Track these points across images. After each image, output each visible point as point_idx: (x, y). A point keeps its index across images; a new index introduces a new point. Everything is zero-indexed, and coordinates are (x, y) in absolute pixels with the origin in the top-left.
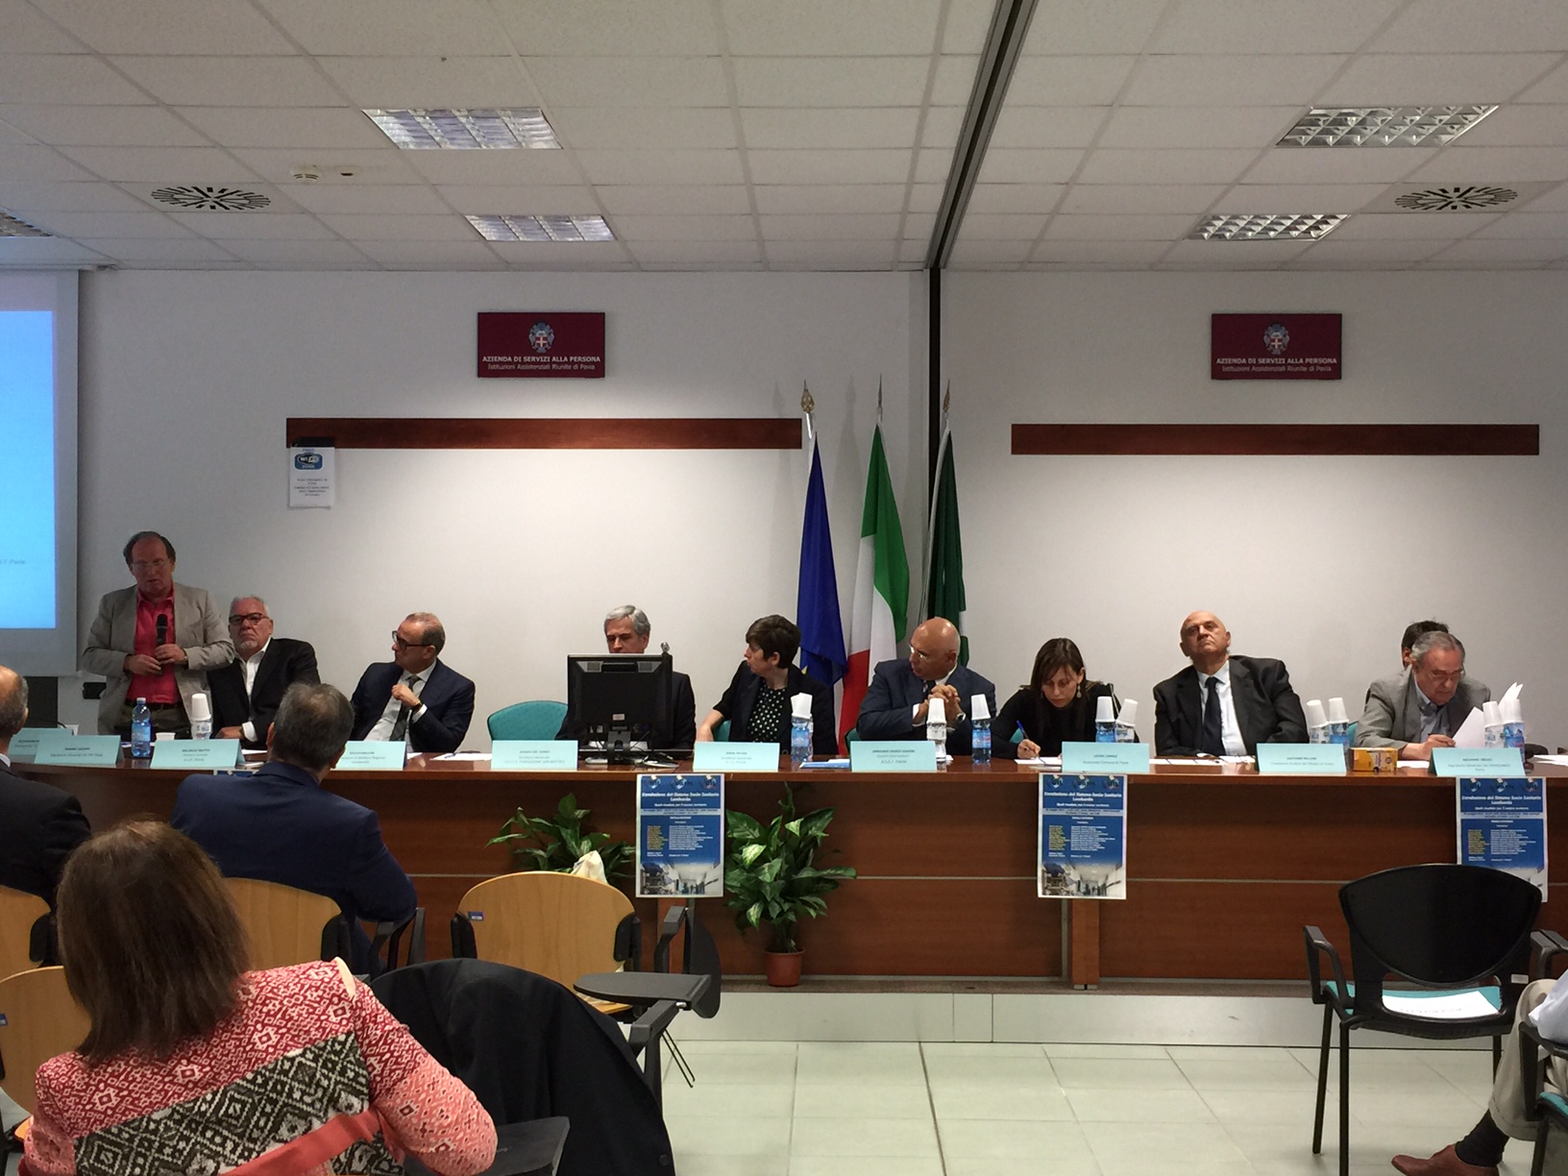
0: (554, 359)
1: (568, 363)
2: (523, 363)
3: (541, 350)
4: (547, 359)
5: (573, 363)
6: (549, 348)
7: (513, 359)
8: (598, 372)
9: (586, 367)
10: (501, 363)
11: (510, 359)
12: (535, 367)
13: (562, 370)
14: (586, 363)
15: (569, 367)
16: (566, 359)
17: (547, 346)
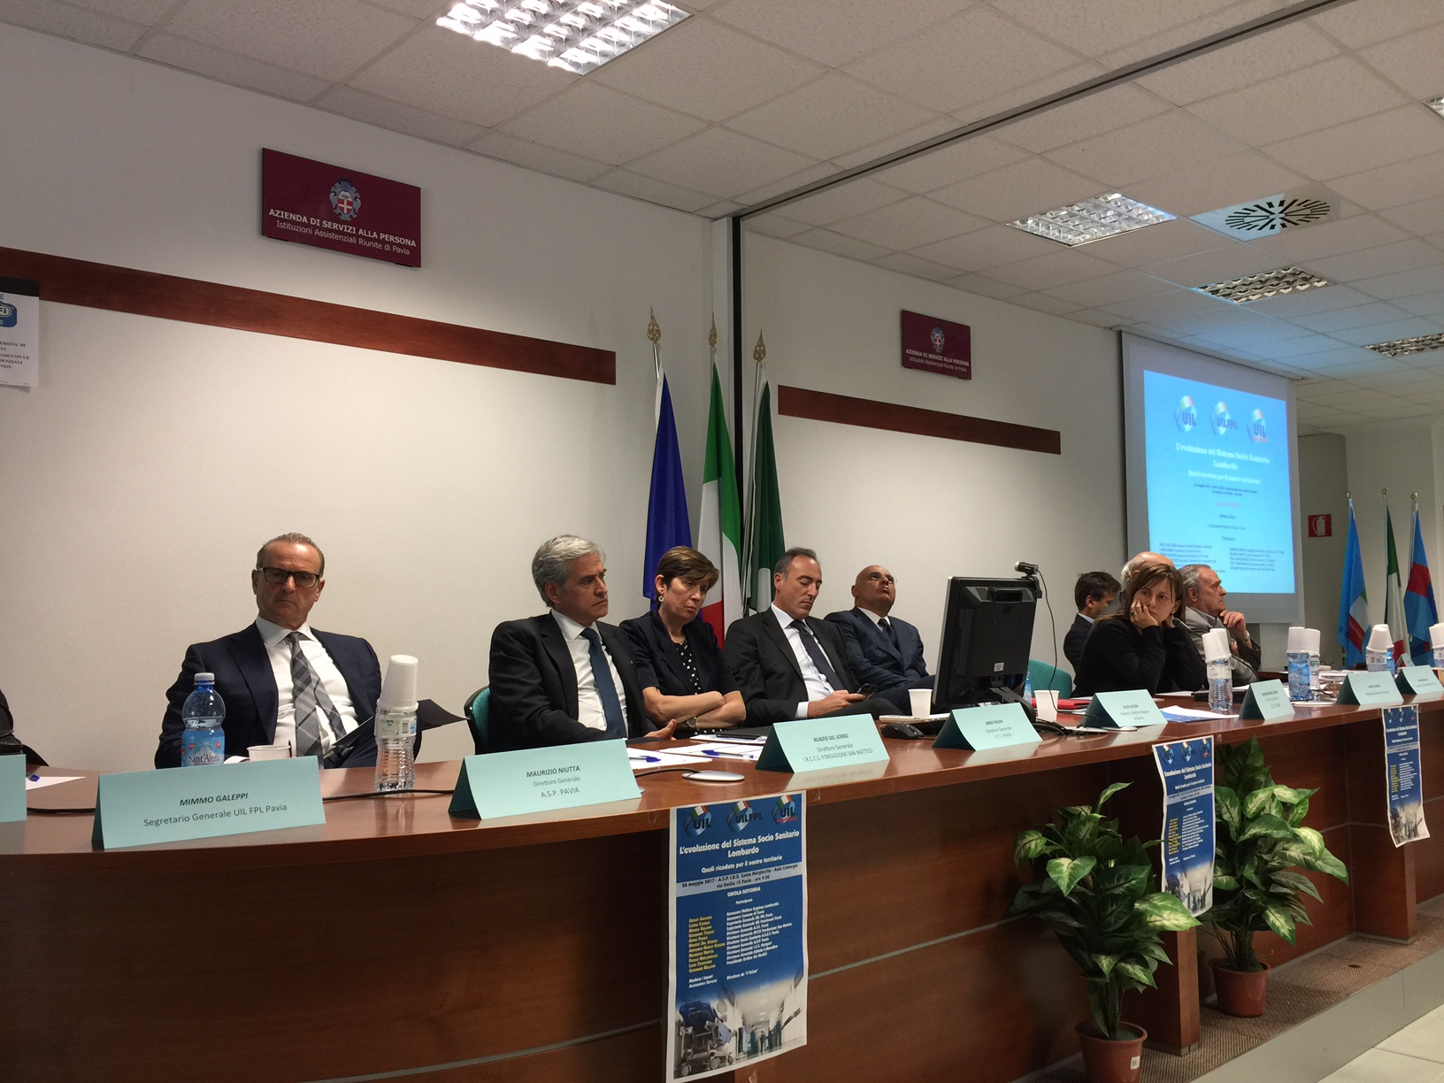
0: (361, 232)
1: (379, 241)
2: (321, 228)
3: (345, 217)
4: (351, 229)
5: (383, 242)
6: (355, 216)
7: (309, 220)
8: (411, 259)
9: (399, 251)
10: (294, 223)
11: (305, 220)
12: (337, 237)
13: (371, 248)
14: (399, 245)
15: (380, 246)
16: (375, 235)
17: (352, 213)
